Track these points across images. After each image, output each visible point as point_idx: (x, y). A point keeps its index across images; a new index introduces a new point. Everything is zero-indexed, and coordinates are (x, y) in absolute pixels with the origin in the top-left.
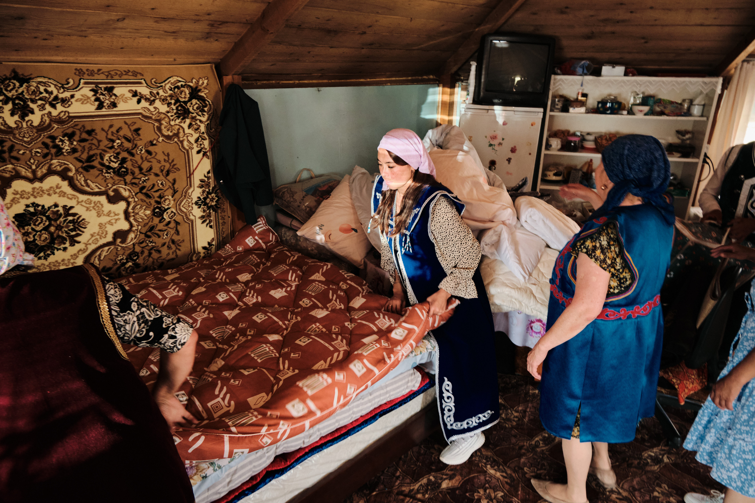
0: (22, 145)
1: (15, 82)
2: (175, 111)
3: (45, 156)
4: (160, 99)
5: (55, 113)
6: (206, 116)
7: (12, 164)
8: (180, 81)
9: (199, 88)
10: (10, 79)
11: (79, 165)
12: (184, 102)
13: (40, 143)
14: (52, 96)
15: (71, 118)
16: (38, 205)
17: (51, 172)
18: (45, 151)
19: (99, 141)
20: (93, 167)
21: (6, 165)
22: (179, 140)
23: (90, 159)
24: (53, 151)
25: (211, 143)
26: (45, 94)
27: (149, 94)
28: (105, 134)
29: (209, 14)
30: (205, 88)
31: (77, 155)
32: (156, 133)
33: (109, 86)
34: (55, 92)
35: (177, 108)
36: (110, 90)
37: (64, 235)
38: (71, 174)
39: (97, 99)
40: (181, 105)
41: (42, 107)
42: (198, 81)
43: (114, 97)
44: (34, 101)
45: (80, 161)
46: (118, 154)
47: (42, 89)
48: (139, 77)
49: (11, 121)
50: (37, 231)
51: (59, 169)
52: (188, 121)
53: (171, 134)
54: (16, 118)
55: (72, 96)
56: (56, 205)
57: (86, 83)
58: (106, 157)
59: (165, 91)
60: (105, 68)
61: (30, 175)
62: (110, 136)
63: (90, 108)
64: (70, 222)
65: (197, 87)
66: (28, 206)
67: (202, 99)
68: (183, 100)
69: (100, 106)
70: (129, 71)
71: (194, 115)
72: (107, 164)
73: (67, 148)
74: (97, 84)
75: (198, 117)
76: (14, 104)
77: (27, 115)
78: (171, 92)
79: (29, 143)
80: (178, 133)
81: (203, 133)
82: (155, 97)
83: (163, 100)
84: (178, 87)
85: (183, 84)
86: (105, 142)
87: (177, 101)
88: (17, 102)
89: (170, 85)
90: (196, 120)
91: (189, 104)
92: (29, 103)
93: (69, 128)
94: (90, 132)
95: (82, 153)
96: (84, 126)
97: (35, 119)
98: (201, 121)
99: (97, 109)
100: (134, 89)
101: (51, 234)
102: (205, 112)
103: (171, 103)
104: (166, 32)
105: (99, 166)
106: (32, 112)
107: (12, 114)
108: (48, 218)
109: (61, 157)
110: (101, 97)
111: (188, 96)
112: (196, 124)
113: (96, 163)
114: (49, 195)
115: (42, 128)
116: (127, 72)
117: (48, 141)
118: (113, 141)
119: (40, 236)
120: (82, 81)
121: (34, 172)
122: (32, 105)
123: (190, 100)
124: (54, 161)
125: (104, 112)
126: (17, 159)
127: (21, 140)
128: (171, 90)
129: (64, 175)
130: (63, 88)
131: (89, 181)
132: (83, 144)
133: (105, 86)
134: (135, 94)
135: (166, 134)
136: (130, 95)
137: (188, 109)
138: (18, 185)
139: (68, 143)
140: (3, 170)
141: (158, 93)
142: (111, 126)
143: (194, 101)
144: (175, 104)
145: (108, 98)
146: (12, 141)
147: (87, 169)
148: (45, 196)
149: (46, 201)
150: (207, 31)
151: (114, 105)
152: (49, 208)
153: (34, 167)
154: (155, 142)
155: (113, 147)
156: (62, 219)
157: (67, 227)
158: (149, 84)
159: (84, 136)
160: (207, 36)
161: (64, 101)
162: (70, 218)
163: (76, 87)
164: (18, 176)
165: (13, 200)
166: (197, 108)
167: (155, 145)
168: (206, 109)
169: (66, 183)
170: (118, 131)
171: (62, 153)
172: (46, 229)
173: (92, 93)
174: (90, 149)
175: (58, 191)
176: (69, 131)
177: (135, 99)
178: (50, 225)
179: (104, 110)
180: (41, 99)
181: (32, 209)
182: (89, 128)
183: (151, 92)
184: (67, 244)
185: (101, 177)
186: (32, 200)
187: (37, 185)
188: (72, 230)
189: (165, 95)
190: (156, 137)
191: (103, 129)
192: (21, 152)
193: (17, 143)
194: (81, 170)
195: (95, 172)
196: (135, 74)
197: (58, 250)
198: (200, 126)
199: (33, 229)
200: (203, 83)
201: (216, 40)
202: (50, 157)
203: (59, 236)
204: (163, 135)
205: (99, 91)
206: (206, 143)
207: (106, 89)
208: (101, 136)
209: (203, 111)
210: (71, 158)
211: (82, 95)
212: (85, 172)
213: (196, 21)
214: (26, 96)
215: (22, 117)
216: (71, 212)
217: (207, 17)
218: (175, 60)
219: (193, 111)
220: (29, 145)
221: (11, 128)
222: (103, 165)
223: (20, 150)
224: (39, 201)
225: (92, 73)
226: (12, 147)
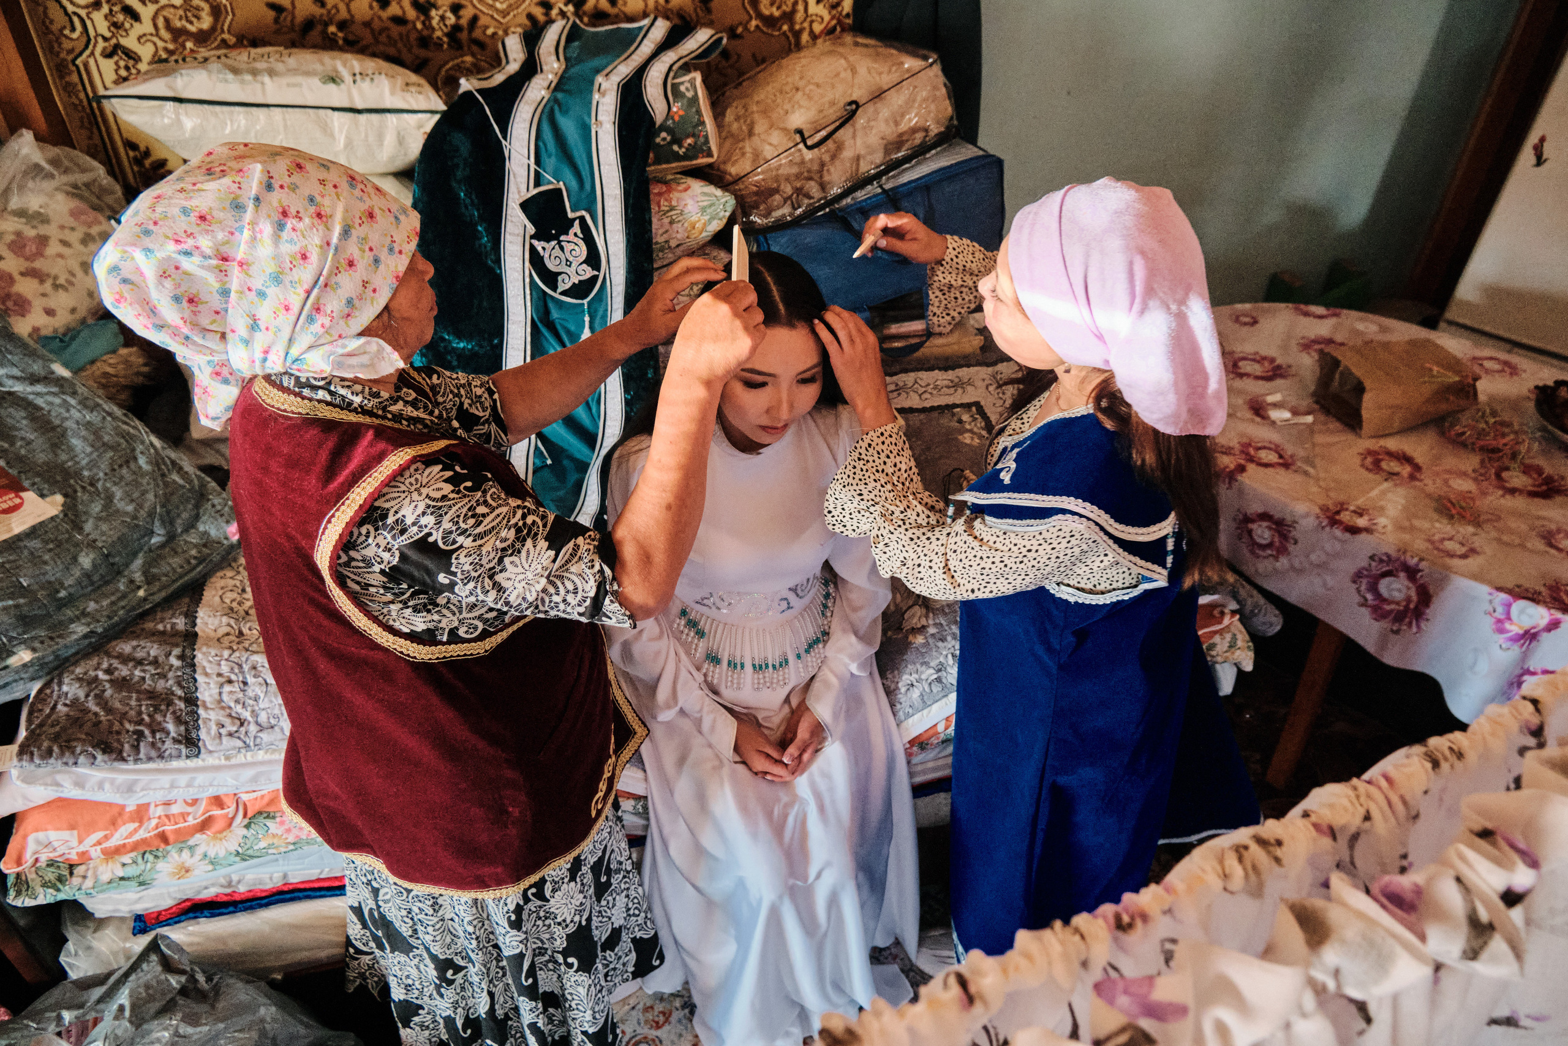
0: (492, 17)
7: (473, 55)
13: (524, 16)
21: (462, 56)
22: (791, 29)
32: (745, 8)
53: (777, 14)
80: (794, 11)
81: (847, 16)
127: (492, 6)
135: (766, 12)
140: (458, 65)
146: (474, 6)
154: (740, 30)
167: (740, 37)
190: (746, 17)
192: (490, 32)
193: (484, 13)
204: (760, 16)
220: (504, 17)
223: (487, 27)
226: (475, 19)
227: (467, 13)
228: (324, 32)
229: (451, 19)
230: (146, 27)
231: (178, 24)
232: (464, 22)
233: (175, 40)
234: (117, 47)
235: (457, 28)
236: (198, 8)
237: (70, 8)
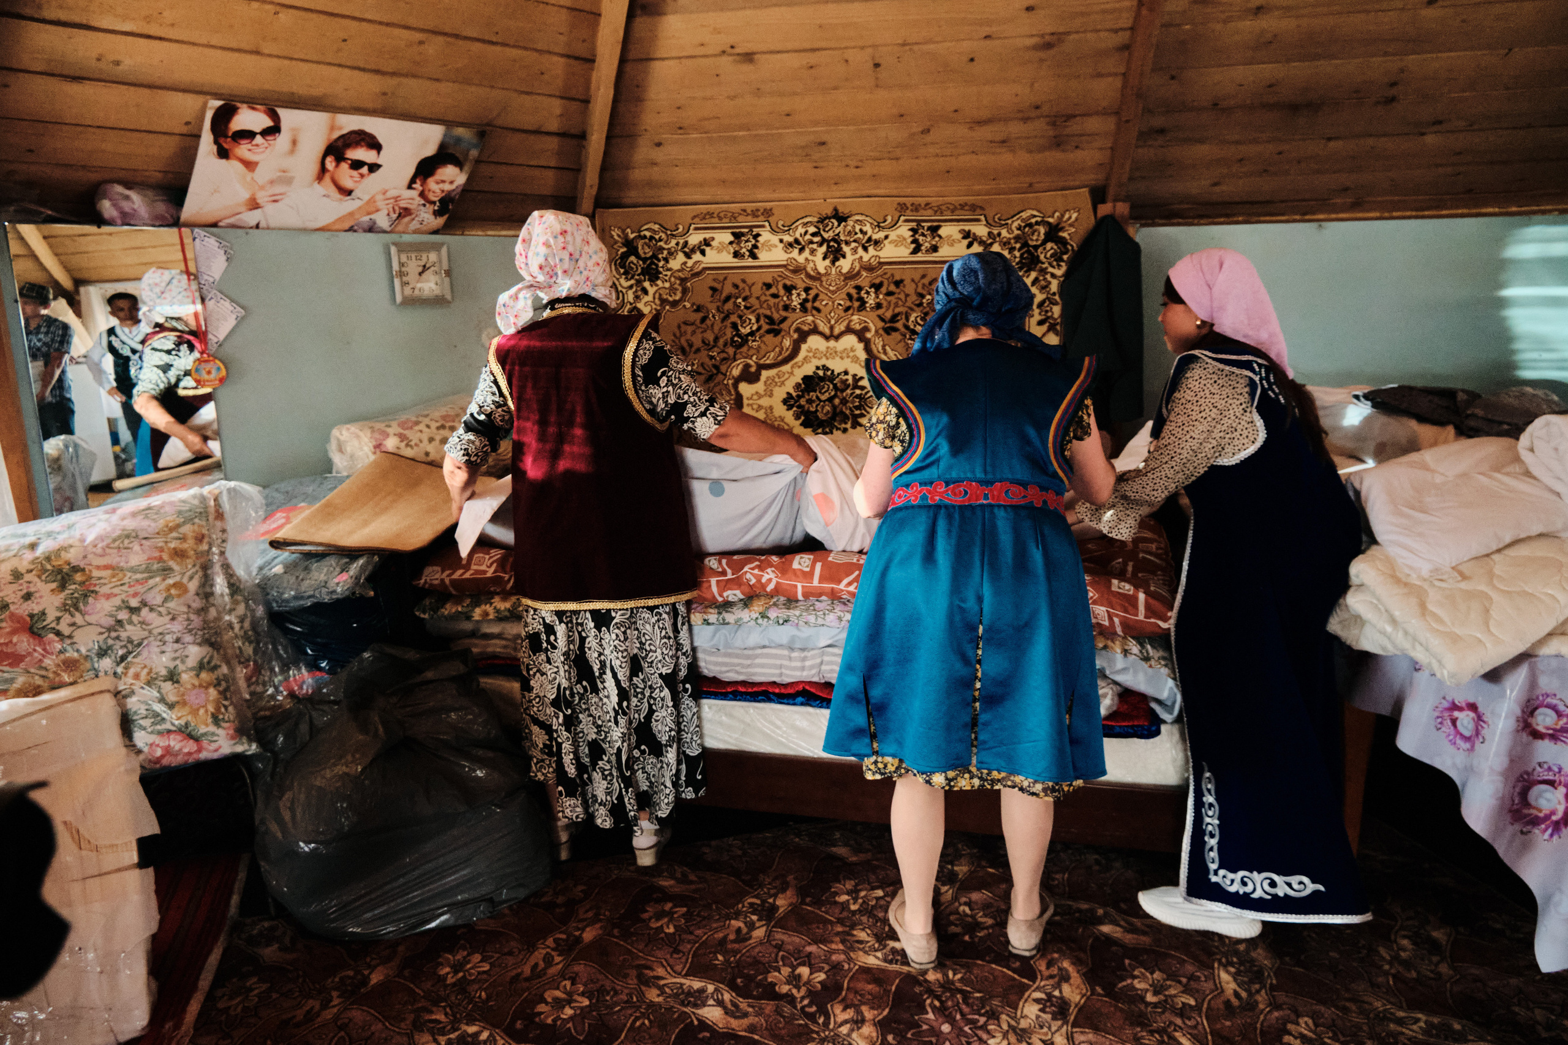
0: (827, 294)
1: (834, 221)
2: (1017, 260)
3: (847, 309)
4: (1000, 242)
5: (866, 257)
6: (1064, 268)
7: (813, 316)
8: (1035, 216)
9: (1063, 225)
10: (830, 218)
11: (881, 324)
12: (1036, 247)
13: (845, 293)
14: (866, 237)
15: (881, 264)
16: (828, 369)
17: (849, 330)
18: (848, 304)
19: (907, 295)
20: (896, 330)
23: (894, 318)
24: (856, 304)
25: (1063, 310)
26: (860, 235)
27: (986, 234)
28: (914, 286)
29: (1037, 107)
30: (1071, 225)
31: (880, 312)
33: (935, 224)
34: (870, 233)
35: (1022, 255)
36: (934, 230)
37: (848, 412)
38: (868, 335)
39: (915, 241)
40: (1028, 252)
41: (855, 251)
42: (1063, 216)
43: (937, 239)
44: (847, 243)
45: (882, 320)
46: (926, 314)
47: (857, 230)
48: (978, 211)
49: (822, 265)
50: (821, 401)
51: (858, 327)
52: (1033, 275)
54: (827, 262)
55: (886, 237)
56: (846, 373)
57: (906, 221)
58: (912, 318)
59: (1010, 231)
60: (935, 201)
61: (827, 331)
62: (920, 290)
63: (903, 252)
64: (859, 396)
65: (1058, 224)
66: (818, 368)
67: (1062, 242)
68: (1035, 243)
69: (915, 251)
70: (966, 204)
71: (1044, 266)
72: (912, 327)
73: (871, 302)
74: (919, 222)
75: (1050, 270)
76: (829, 247)
77: (837, 259)
78: (1019, 232)
79: (834, 292)
81: (1054, 294)
82: (994, 239)
83: (1005, 244)
84: (1030, 225)
85: (1039, 219)
86: (913, 298)
87: (1025, 244)
88: (832, 244)
89: (1019, 222)
90: (1047, 273)
91: (1040, 250)
92: (843, 246)
93: (878, 276)
94: (898, 283)
95: (887, 310)
96: (893, 275)
97: (845, 265)
98: (1053, 276)
99: (912, 253)
100: (967, 228)
101: (834, 407)
102: (1063, 261)
103: (1014, 248)
104: (991, 142)
105: (903, 330)
106: (844, 257)
107: (824, 258)
108: (835, 386)
109: (863, 313)
110: (921, 238)
111: (1042, 237)
112: (1045, 279)
113: (899, 325)
114: (842, 358)
115: (850, 276)
116: (962, 206)
117: (853, 292)
118: (922, 296)
119: (823, 407)
120: (902, 218)
121: (832, 328)
122: (846, 249)
123: (1044, 242)
124: (855, 317)
125: (920, 257)
126: (818, 310)
127: (827, 288)
128: (1019, 229)
129: (861, 335)
130: (879, 226)
131: (887, 348)
132: (889, 298)
133: (929, 224)
134: (967, 235)
136: (960, 236)
137: (1038, 256)
138: (815, 341)
139: (873, 295)
140: (804, 321)
141: (999, 234)
142: (924, 276)
143: (1049, 245)
144: (1019, 250)
145: (929, 239)
146: (818, 288)
147: (888, 331)
148: (838, 359)
149: (837, 366)
150: (1051, 133)
151: (935, 249)
152: (839, 374)
153: (833, 322)
155: (920, 305)
156: (849, 391)
157: (853, 402)
158: (991, 221)
159: (892, 288)
160: (1058, 143)
161: (877, 243)
162: (858, 392)
163: (894, 225)
164: (815, 331)
165: (805, 359)
166: (1052, 256)
168: (1065, 257)
169: (861, 346)
170: (931, 283)
171: (865, 308)
172: (830, 400)
173: (911, 233)
174: (896, 305)
175: (851, 354)
176: (877, 281)
177: (966, 242)
178: (835, 396)
179: (920, 254)
180: (855, 241)
181: (821, 373)
182: (897, 278)
183: (990, 233)
184: (849, 426)
185: (903, 344)
186: (823, 362)
187: (832, 343)
188: (857, 408)
189: (1008, 236)
191: (913, 280)
192: (824, 303)
193: (822, 292)
194: (881, 332)
195: (896, 336)
196: (974, 208)
197: (838, 429)
198: (1050, 283)
199: (817, 397)
200: (1070, 218)
201: (1077, 147)
202: (850, 312)
203: (842, 412)
205: (920, 231)
206: (1057, 311)
207: (929, 228)
208: (910, 288)
209: (1059, 260)
210: (874, 315)
211: (898, 236)
212: (885, 335)
213: (1026, 120)
214: (842, 238)
215: (833, 262)
216: (861, 383)
217: (1038, 112)
218: (1031, 185)
219: (1044, 260)
220: (833, 295)
221: (819, 273)
222: (907, 327)
223: (823, 300)
224: (830, 364)
225: (916, 208)
226: (816, 296)
227: (813, 293)
228: (735, 303)
229: (803, 295)
230: (649, 298)
231: (665, 297)
232: (810, 297)
233: (661, 305)
234: (635, 308)
235: (806, 300)
236: (676, 289)
237: (620, 288)
